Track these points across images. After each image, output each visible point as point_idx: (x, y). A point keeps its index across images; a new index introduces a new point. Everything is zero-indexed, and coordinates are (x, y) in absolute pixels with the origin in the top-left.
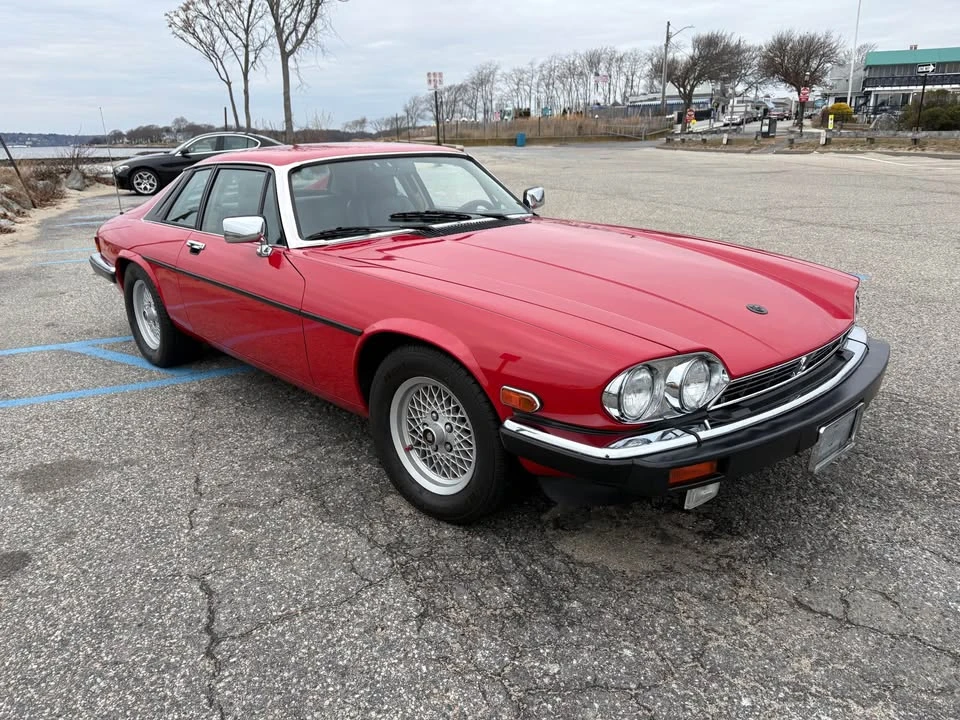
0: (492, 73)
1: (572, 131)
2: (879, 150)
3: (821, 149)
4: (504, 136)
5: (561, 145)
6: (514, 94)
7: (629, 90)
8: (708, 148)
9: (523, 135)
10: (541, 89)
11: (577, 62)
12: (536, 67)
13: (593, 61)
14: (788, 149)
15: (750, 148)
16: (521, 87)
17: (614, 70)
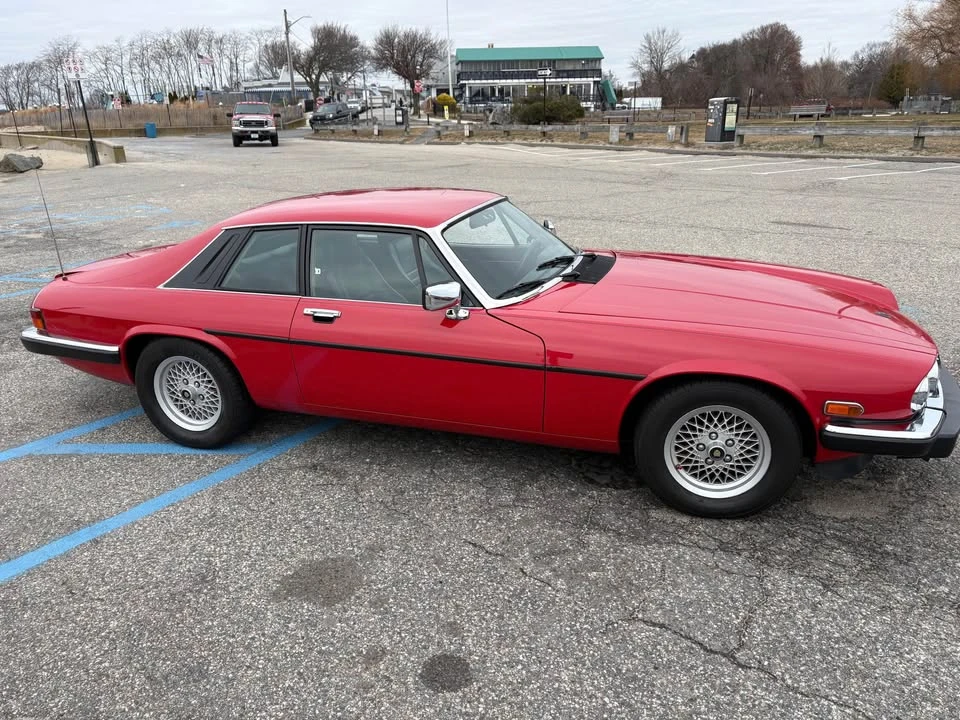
0: (72, 50)
1: (206, 121)
2: (516, 141)
3: (467, 140)
4: (130, 126)
5: (197, 136)
6: (102, 74)
7: (235, 74)
8: (361, 139)
9: (153, 125)
10: (134, 70)
11: (172, 41)
12: (125, 44)
13: (191, 41)
14: (437, 140)
15: (403, 139)
16: (110, 66)
17: (215, 51)
